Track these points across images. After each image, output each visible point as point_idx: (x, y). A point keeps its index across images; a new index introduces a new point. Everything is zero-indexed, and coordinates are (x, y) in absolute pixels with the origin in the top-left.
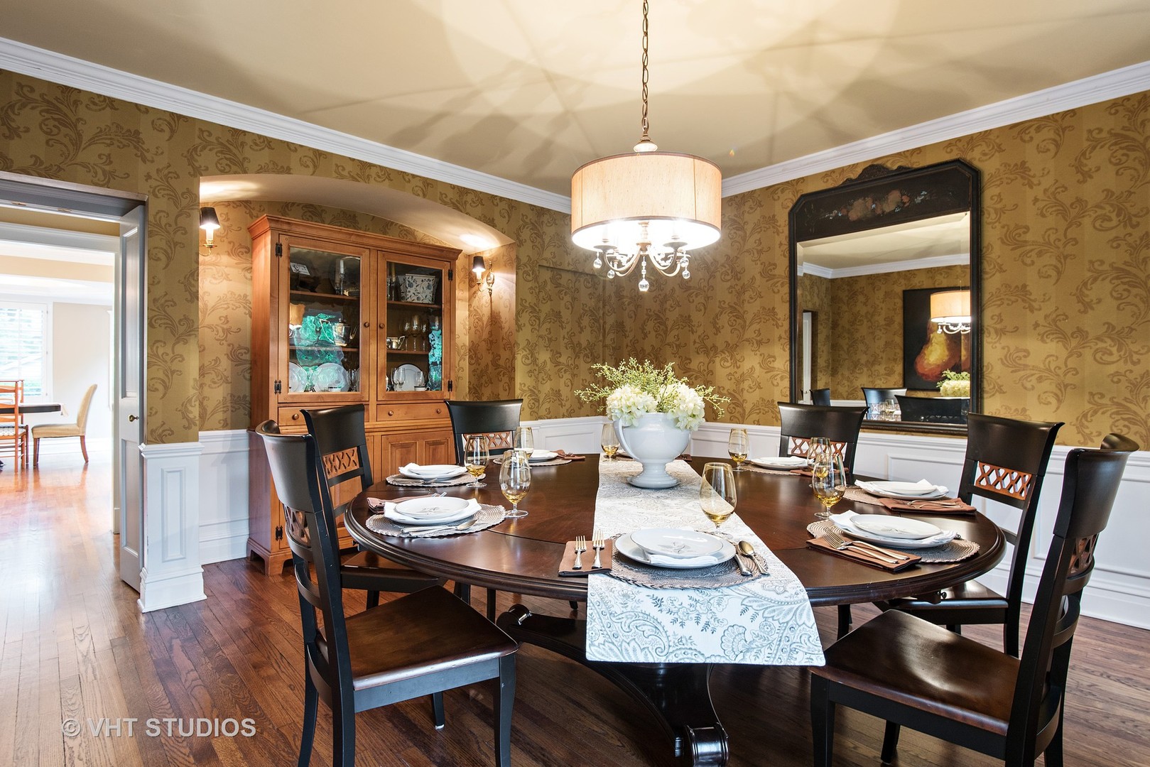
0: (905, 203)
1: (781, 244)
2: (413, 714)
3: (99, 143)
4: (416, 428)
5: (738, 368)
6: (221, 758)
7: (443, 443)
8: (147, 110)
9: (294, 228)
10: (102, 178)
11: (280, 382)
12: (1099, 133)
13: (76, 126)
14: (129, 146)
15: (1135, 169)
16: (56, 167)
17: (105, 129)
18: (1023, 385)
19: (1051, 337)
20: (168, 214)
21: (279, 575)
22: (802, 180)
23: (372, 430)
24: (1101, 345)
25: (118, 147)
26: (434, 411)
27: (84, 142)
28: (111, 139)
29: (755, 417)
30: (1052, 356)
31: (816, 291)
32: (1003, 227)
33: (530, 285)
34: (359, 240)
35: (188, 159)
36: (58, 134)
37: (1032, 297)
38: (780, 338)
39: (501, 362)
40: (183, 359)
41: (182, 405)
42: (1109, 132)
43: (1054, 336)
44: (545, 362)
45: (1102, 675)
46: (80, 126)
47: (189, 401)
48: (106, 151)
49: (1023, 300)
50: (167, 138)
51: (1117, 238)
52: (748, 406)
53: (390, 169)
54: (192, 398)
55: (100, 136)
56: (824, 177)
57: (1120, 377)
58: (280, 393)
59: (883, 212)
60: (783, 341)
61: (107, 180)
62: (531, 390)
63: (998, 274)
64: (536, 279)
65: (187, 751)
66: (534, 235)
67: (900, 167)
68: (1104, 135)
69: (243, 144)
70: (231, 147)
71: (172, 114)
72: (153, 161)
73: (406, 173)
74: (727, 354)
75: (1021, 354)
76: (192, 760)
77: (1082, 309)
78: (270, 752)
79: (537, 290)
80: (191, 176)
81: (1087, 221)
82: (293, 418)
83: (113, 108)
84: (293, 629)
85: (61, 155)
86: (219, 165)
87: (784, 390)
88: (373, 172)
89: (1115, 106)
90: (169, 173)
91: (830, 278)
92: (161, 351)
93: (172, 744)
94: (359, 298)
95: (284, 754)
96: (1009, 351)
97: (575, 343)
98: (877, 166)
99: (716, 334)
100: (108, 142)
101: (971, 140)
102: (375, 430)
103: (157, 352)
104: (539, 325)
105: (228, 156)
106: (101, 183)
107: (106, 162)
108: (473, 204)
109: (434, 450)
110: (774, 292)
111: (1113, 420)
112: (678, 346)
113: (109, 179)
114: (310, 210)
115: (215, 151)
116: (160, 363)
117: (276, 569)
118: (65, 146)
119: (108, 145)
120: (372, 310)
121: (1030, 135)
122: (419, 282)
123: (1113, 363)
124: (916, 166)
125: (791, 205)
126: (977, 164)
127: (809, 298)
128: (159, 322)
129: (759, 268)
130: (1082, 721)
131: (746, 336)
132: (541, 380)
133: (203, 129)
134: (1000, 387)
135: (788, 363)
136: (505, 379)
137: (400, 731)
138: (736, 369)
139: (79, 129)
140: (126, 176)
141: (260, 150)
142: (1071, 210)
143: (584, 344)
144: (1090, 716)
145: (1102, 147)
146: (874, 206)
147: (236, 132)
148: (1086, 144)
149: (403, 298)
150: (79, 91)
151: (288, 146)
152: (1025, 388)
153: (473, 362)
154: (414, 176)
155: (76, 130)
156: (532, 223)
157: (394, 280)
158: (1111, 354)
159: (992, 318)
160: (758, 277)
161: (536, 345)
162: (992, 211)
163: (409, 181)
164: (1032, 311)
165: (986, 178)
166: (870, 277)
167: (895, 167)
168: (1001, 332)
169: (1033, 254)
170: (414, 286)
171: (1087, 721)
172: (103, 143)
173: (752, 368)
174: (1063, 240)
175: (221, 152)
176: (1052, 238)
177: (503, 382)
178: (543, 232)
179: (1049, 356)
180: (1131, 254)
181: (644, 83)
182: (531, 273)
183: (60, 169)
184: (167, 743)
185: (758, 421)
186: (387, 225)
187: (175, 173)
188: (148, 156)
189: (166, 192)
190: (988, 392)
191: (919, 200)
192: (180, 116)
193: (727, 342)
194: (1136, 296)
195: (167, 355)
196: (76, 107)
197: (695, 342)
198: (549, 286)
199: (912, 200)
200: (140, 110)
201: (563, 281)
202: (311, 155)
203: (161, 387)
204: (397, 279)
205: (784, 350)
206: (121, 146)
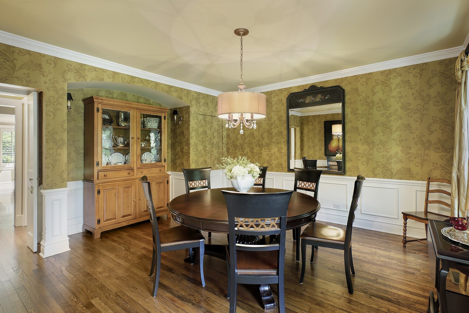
0: (322, 99)
1: (284, 109)
2: (165, 282)
3: (24, 69)
4: (152, 177)
5: (270, 152)
6: (96, 306)
7: (162, 183)
8: (44, 55)
9: (104, 101)
10: (26, 83)
11: (99, 162)
12: (378, 81)
13: (13, 62)
14: (37, 70)
15: (388, 93)
16: (5, 78)
17: (26, 63)
18: (357, 159)
19: (365, 144)
20: (54, 97)
21: (99, 238)
22: (291, 88)
23: (135, 179)
24: (379, 146)
25: (32, 70)
26: (159, 170)
27: (17, 68)
28: (29, 67)
29: (276, 169)
30: (365, 149)
31: (296, 120)
32: (351, 108)
33: (195, 121)
34: (130, 105)
35: (62, 75)
36: (5, 65)
37: (359, 131)
38: (284, 142)
39: (184, 151)
40: (61, 155)
41: (60, 173)
42: (381, 81)
43: (366, 143)
44: (201, 150)
45: (378, 249)
46: (15, 62)
47: (63, 171)
48: (27, 72)
49: (357, 132)
50: (53, 67)
51: (383, 114)
52: (274, 165)
53: (142, 79)
54: (64, 170)
55: (24, 66)
56: (298, 88)
57: (384, 157)
58: (98, 166)
59: (316, 101)
60: (285, 143)
61: (27, 84)
62: (196, 161)
63: (350, 123)
64: (197, 119)
65: (82, 306)
66: (197, 103)
67: (321, 87)
68: (379, 81)
69: (85, 69)
70: (80, 71)
71: (55, 57)
72: (47, 76)
73: (148, 80)
74: (266, 147)
75: (356, 149)
76: (85, 309)
77: (373, 135)
78: (115, 301)
79: (198, 123)
80: (64, 82)
81: (375, 108)
82: (105, 176)
83: (30, 54)
84: (111, 258)
85: (7, 73)
86: (75, 78)
87: (285, 160)
88: (136, 80)
89: (382, 73)
90: (54, 81)
91: (300, 116)
92: (51, 152)
93: (75, 304)
94: (130, 128)
95: (120, 301)
96: (353, 148)
97: (212, 142)
98: (314, 85)
99: (263, 140)
100: (28, 68)
101: (342, 80)
102: (136, 179)
103: (50, 153)
104: (198, 136)
105: (79, 74)
106: (25, 85)
107: (27, 77)
108: (174, 92)
109: (159, 185)
110: (282, 126)
111: (382, 170)
112: (249, 144)
113: (28, 83)
114: (108, 92)
115: (73, 72)
116: (51, 157)
117: (97, 236)
118: (9, 70)
119: (28, 70)
120: (135, 132)
121: (359, 79)
122: (153, 120)
123: (382, 152)
124: (326, 87)
125: (287, 96)
126: (344, 88)
127: (293, 123)
128: (51, 140)
129: (277, 117)
130: (372, 263)
131: (273, 141)
132: (199, 157)
133: (68, 64)
134: (351, 159)
135: (287, 150)
136: (186, 157)
137: (162, 288)
138: (269, 152)
139: (14, 63)
140: (36, 82)
141: (92, 72)
142: (370, 104)
143: (215, 143)
144: (374, 261)
145: (379, 85)
146: (313, 99)
147: (82, 65)
148: (374, 84)
149: (146, 127)
150: (14, 47)
151: (103, 70)
152: (358, 160)
153: (173, 150)
154: (152, 81)
155: (13, 63)
156: (196, 98)
157: (142, 120)
158: (381, 149)
159: (348, 137)
160: (276, 120)
161: (198, 144)
162: (348, 103)
163: (150, 83)
164: (359, 135)
165: (346, 92)
166: (313, 116)
167: (320, 87)
168: (351, 142)
169: (360, 117)
170: (151, 122)
171: (373, 263)
172: (25, 69)
173: (275, 152)
174: (368, 113)
175: (76, 73)
176: (365, 113)
177: (185, 158)
178: (200, 102)
179: (364, 150)
180: (387, 119)
181: (241, 65)
182: (195, 117)
183: (6, 79)
184: (72, 304)
185: (277, 171)
186: (139, 98)
187: (57, 81)
188: (45, 74)
189: (53, 89)
190: (347, 161)
191: (327, 98)
192: (58, 58)
193: (266, 143)
194: (388, 132)
195: (54, 153)
196: (13, 54)
197: (255, 142)
198: (202, 121)
199: (324, 98)
200: (41, 55)
201: (207, 120)
202: (112, 73)
203: (51, 167)
204: (144, 119)
205: (285, 146)
206: (33, 70)
